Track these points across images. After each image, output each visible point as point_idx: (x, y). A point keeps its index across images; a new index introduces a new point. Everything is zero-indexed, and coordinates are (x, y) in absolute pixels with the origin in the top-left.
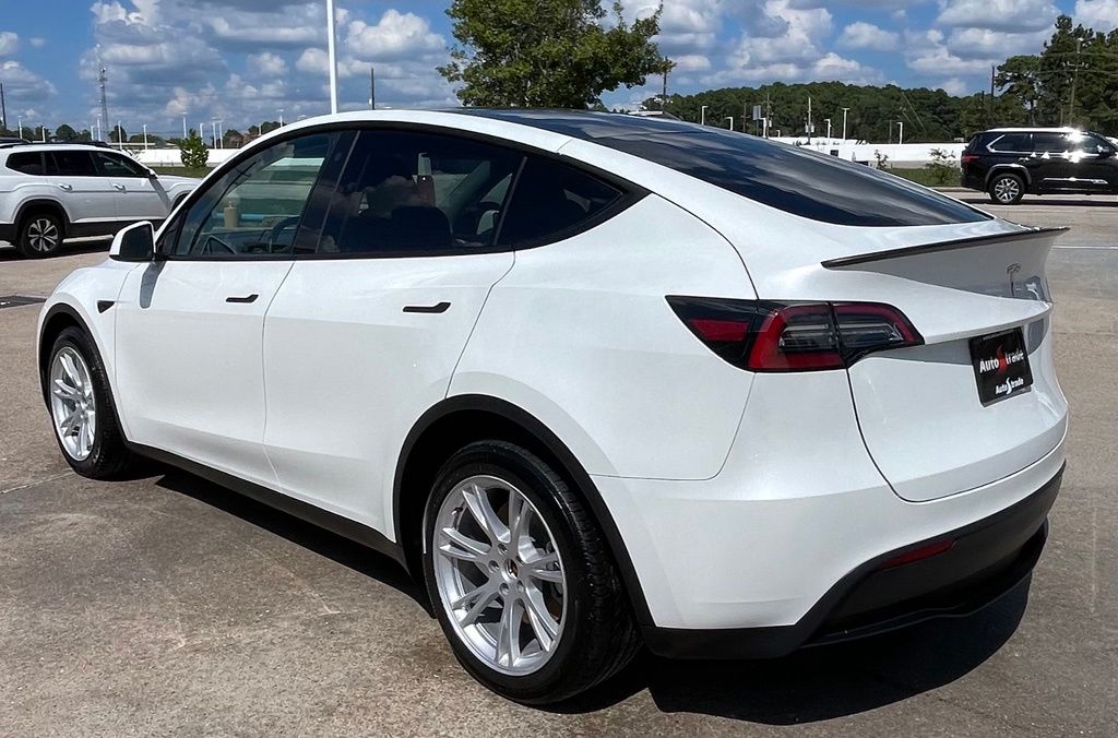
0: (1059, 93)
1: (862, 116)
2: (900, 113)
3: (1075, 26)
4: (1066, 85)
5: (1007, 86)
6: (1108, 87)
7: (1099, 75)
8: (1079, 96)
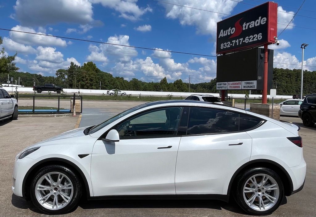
0: (72, 78)
1: (23, 80)
2: (33, 80)
3: (74, 64)
4: (74, 76)
5: (59, 75)
6: (82, 78)
7: (80, 75)
8: (77, 79)
